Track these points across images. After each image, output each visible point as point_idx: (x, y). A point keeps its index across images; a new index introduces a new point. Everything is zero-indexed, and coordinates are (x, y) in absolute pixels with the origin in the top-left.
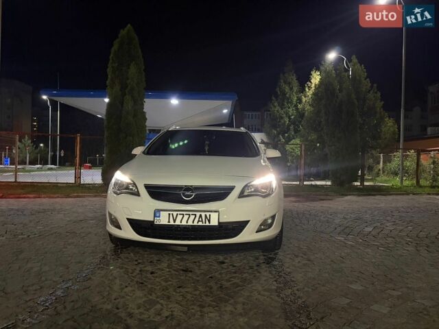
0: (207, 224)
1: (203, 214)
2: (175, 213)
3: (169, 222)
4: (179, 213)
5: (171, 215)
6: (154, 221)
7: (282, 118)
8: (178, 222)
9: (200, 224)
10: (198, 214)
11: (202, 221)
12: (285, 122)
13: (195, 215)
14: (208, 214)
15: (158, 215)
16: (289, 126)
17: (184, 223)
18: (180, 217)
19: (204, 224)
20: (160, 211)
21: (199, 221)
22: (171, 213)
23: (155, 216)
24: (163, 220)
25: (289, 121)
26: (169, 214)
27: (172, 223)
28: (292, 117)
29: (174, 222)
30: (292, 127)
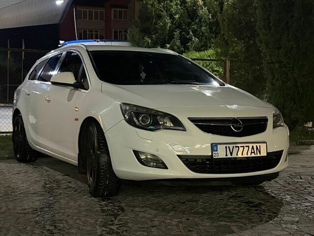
0: (259, 155)
1: (255, 146)
2: (231, 146)
3: (226, 155)
4: (234, 145)
5: (228, 148)
6: (212, 156)
7: (160, 17)
8: (234, 155)
9: (253, 155)
10: (251, 146)
11: (254, 152)
12: (165, 24)
13: (248, 147)
14: (258, 145)
15: (215, 149)
16: (172, 31)
17: (240, 155)
18: (235, 150)
19: (256, 156)
20: (216, 145)
21: (252, 153)
22: (227, 146)
23: (212, 150)
24: (221, 153)
25: (172, 23)
26: (226, 147)
27: (229, 156)
28: (177, 16)
29: (231, 155)
30: (177, 33)
